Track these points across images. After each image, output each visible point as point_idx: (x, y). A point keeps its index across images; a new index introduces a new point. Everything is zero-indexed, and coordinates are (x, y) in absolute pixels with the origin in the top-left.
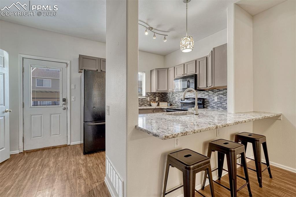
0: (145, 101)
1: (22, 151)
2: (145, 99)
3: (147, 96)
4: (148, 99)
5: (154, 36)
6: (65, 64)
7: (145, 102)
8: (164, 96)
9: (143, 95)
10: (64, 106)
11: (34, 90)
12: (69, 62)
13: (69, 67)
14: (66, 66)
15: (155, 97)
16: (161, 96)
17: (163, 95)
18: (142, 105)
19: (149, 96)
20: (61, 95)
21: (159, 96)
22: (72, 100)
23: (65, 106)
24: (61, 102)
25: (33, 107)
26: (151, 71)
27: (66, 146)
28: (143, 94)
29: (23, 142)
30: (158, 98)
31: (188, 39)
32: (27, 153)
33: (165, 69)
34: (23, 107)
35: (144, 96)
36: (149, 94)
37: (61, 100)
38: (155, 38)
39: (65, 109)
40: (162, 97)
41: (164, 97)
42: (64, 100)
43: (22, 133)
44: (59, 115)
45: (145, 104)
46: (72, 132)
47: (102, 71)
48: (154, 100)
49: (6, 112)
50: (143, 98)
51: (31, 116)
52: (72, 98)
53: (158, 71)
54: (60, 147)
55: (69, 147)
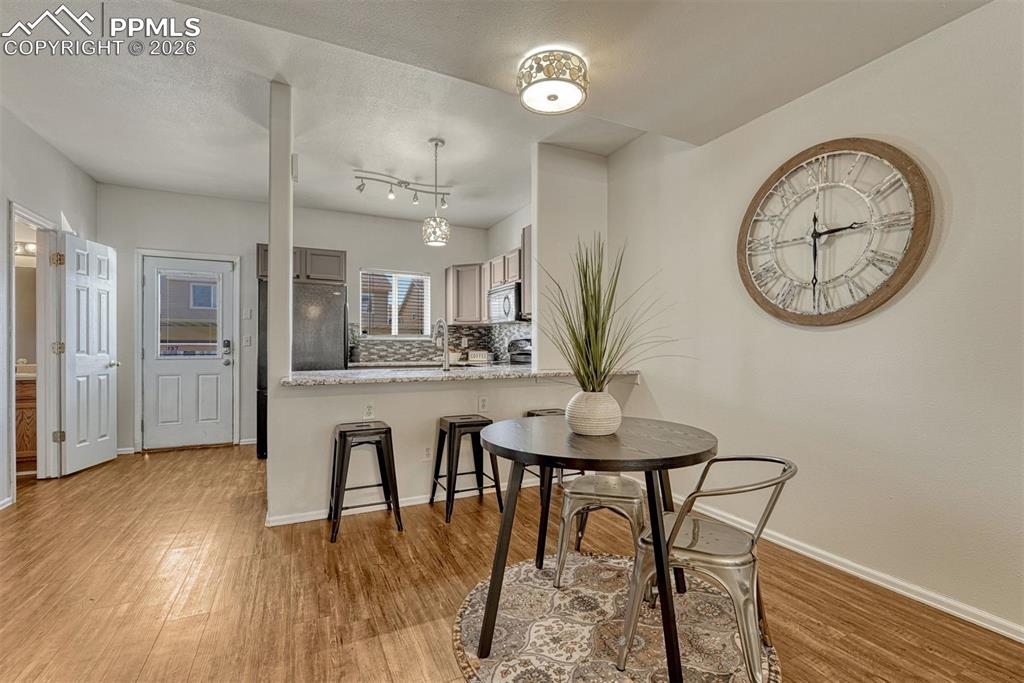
0: (429, 347)
1: (140, 450)
2: (430, 342)
3: (436, 334)
4: (439, 342)
5: (416, 198)
6: (230, 265)
7: (430, 350)
8: (485, 335)
9: (425, 333)
10: (226, 357)
11: (164, 320)
12: (237, 260)
13: (238, 267)
14: (231, 268)
15: (459, 338)
16: (476, 334)
17: (483, 332)
18: (422, 357)
20: (220, 334)
21: (471, 335)
22: (244, 344)
23: (229, 357)
24: (221, 349)
25: (163, 357)
26: (446, 270)
27: (230, 446)
28: (425, 328)
29: (143, 430)
30: (469, 340)
31: (432, 222)
32: (149, 454)
33: (473, 267)
34: (143, 358)
35: (427, 336)
37: (220, 344)
38: (416, 203)
39: (227, 364)
40: (479, 338)
41: (485, 338)
42: (227, 344)
43: (141, 413)
44: (215, 376)
45: (430, 356)
46: (244, 416)
47: (308, 277)
48: (457, 346)
49: (111, 365)
50: (423, 341)
51: (158, 376)
52: (244, 340)
53: (458, 271)
54: (217, 447)
55: (236, 448)
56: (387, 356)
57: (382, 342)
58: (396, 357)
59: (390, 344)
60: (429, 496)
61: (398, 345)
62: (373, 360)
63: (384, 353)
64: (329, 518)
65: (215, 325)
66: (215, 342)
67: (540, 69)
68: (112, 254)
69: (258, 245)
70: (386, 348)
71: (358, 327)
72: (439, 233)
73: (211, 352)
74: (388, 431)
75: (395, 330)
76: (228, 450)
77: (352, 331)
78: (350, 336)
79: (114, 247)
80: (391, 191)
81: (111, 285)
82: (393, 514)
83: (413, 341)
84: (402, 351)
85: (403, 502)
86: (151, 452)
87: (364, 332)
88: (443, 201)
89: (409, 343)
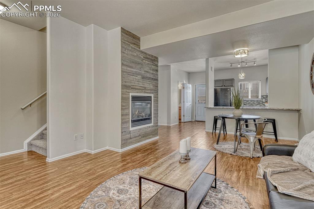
4: (264, 100)
5: (246, 64)
7: (260, 103)
26: (266, 79)
28: (259, 96)
29: (195, 117)
32: (196, 121)
35: (260, 99)
36: (265, 97)
47: (224, 86)
49: (191, 105)
50: (258, 100)
51: (198, 107)
56: (246, 104)
58: (249, 104)
59: (247, 101)
61: (250, 101)
63: (246, 103)
68: (191, 86)
70: (246, 102)
75: (250, 97)
79: (191, 84)
80: (239, 65)
81: (191, 91)
83: (255, 100)
84: (251, 103)
88: (254, 63)
89: (254, 101)
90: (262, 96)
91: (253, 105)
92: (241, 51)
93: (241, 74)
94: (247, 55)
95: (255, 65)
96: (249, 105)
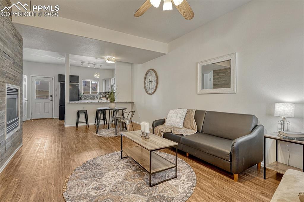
0: (99, 97)
1: (31, 119)
3: (100, 94)
4: (101, 96)
5: (94, 66)
12: (53, 78)
13: (54, 79)
14: (52, 80)
19: (101, 94)
20: (49, 94)
22: (55, 96)
23: (52, 99)
24: (50, 97)
25: (36, 99)
26: (103, 80)
27: (52, 118)
29: (32, 115)
33: (109, 79)
34: (32, 99)
36: (102, 93)
37: (49, 96)
39: (51, 100)
42: (51, 96)
43: (31, 111)
44: (48, 103)
46: (55, 112)
47: (70, 82)
48: (105, 97)
49: (26, 100)
50: (97, 96)
51: (35, 103)
52: (55, 95)
53: (105, 80)
54: (49, 119)
55: (53, 119)
56: (88, 99)
57: (88, 96)
59: (89, 96)
60: (94, 123)
61: (91, 96)
62: (85, 100)
64: (76, 126)
65: (48, 91)
66: (48, 95)
67: (107, 60)
69: (59, 75)
71: (82, 92)
72: (97, 76)
73: (47, 97)
74: (87, 111)
75: (90, 93)
76: (51, 120)
77: (80, 93)
78: (80, 94)
79: (26, 75)
80: (89, 65)
81: (26, 83)
82: (88, 126)
84: (92, 98)
85: (89, 124)
86: (33, 119)
87: (83, 94)
88: (100, 67)
89: (94, 96)
90: (100, 93)
91: (94, 100)
92: (112, 59)
93: (97, 75)
94: (114, 62)
95: (101, 68)
96: (91, 100)
